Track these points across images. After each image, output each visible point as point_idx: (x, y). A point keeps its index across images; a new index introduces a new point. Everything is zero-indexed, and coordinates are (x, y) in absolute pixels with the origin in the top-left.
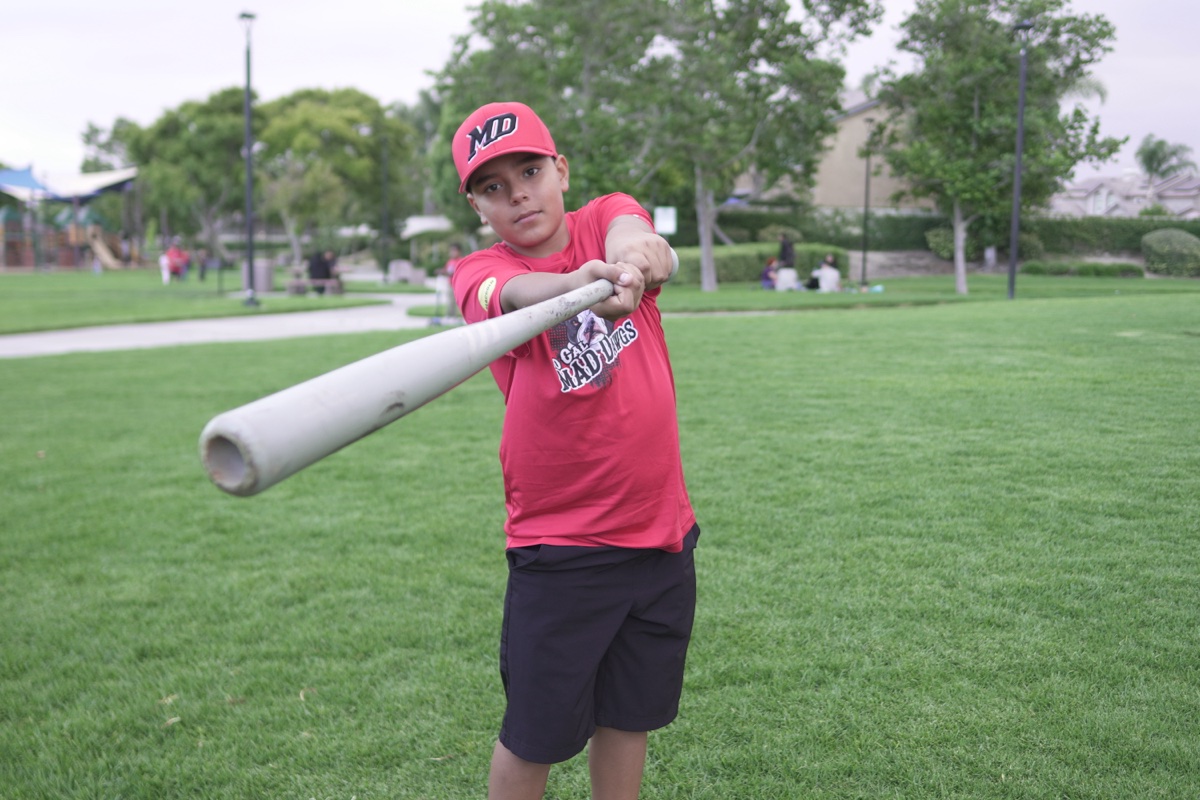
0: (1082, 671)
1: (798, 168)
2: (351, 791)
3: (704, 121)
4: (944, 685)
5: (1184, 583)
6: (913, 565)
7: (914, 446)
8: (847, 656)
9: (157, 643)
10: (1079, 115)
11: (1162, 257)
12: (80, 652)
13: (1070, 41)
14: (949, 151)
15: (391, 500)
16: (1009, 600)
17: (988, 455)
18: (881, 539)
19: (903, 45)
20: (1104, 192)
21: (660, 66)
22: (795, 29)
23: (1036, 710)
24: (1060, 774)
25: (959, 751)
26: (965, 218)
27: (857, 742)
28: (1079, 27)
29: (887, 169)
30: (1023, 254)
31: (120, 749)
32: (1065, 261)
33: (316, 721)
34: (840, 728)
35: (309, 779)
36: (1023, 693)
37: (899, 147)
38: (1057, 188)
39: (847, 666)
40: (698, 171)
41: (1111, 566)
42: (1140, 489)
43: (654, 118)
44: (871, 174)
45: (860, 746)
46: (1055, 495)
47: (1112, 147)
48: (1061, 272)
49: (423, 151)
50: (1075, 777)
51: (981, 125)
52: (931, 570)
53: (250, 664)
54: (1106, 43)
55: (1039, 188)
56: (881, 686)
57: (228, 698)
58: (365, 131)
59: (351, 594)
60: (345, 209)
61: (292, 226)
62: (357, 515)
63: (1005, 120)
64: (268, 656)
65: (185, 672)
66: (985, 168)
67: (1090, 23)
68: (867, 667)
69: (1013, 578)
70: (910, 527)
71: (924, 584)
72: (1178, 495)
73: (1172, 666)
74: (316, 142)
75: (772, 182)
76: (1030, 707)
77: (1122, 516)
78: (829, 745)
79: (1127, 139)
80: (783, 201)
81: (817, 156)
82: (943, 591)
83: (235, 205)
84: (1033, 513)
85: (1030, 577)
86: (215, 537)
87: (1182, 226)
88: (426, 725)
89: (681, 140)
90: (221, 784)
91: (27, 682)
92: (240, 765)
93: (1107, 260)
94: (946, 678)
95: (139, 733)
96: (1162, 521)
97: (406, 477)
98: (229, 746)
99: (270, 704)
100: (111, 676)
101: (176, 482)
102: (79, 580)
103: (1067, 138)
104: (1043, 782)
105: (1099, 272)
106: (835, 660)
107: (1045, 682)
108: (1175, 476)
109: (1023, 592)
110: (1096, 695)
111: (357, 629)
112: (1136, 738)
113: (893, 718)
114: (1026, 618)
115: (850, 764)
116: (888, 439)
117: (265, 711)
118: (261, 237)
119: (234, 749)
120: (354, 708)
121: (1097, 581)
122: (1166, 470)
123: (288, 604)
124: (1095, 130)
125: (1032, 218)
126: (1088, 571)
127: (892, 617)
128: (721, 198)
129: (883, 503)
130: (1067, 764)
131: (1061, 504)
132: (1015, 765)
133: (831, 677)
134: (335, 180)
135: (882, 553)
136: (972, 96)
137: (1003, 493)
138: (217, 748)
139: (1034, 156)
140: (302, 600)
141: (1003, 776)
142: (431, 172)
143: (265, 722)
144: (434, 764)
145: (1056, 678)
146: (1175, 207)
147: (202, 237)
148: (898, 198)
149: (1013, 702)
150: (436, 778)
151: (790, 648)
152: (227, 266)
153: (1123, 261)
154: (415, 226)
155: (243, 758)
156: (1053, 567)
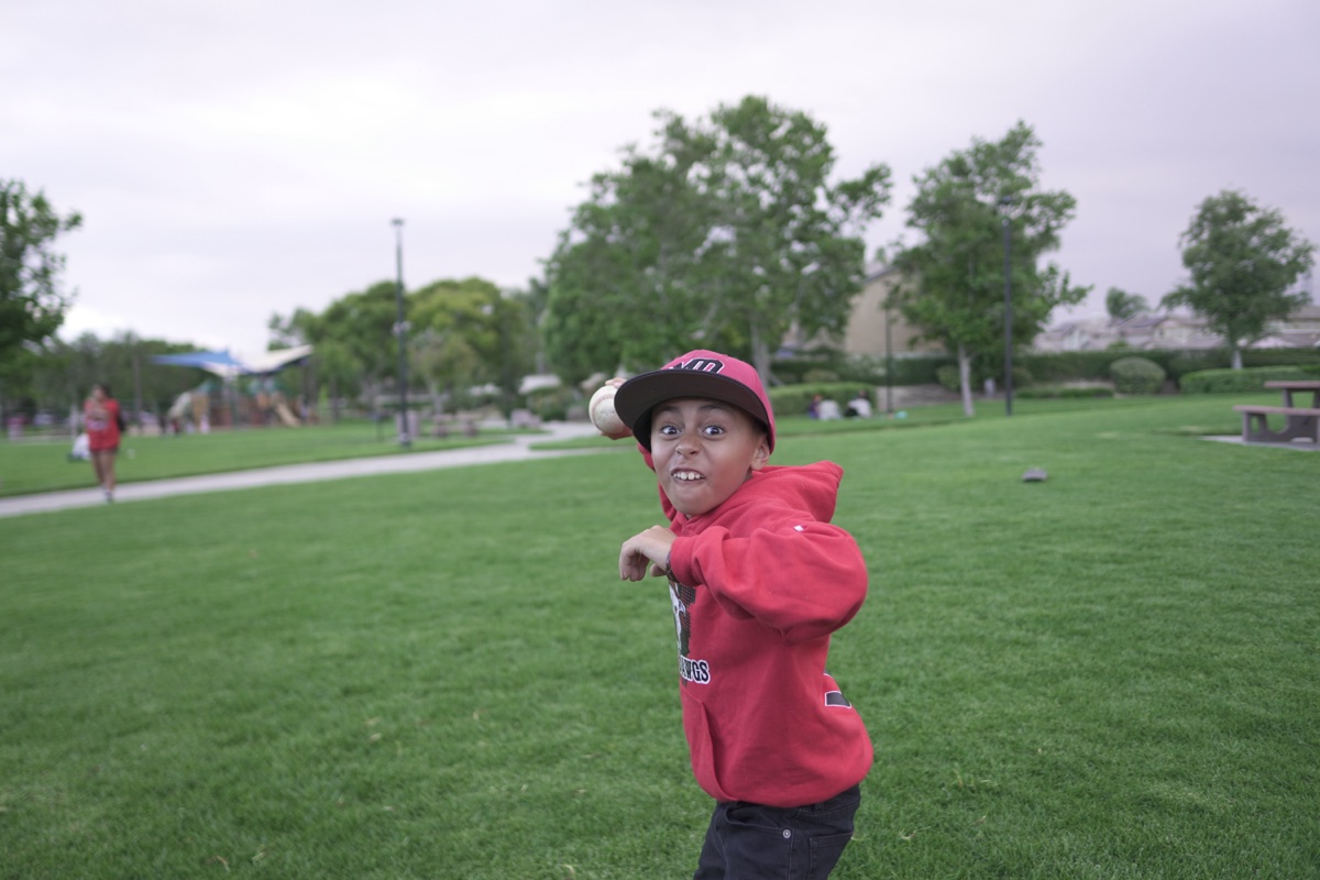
0: (1095, 674)
1: (833, 323)
2: (521, 782)
3: (757, 288)
4: (986, 688)
5: (1170, 607)
6: (951, 604)
7: (943, 521)
8: (906, 672)
9: (357, 682)
10: (1052, 271)
11: (1128, 381)
12: (297, 692)
13: (1042, 213)
14: (951, 305)
15: (532, 576)
16: (1030, 626)
17: (1003, 525)
18: (924, 587)
19: (911, 223)
20: (1076, 334)
21: (718, 248)
22: (823, 216)
23: (1061, 703)
24: (1084, 748)
25: (1002, 734)
26: (968, 354)
27: (920, 731)
28: (1046, 201)
29: (903, 320)
30: (1016, 383)
31: (336, 760)
32: (1050, 387)
33: (489, 734)
34: (905, 722)
35: (488, 774)
36: (1049, 691)
37: (912, 303)
38: (1039, 330)
39: (907, 678)
40: (754, 329)
41: (1110, 598)
42: (1127, 543)
43: (717, 287)
44: (891, 322)
45: (924, 734)
46: (1060, 549)
47: (1081, 294)
48: (1047, 396)
49: (534, 322)
50: (1097, 750)
51: (976, 282)
52: (967, 608)
53: (432, 697)
54: (1069, 212)
55: (1025, 330)
56: (936, 691)
57: (418, 719)
58: (487, 310)
59: (508, 643)
60: (475, 373)
61: (434, 387)
62: (505, 588)
63: (994, 276)
64: (446, 690)
65: (383, 703)
66: (981, 316)
67: (1055, 198)
68: (922, 677)
69: (1032, 610)
70: (946, 577)
71: (960, 616)
72: (1157, 545)
73: (1167, 667)
74: (450, 320)
75: (813, 334)
76: (1056, 701)
77: (1115, 562)
78: (899, 735)
79: (1091, 288)
80: (822, 350)
81: (846, 312)
82: (977, 622)
83: (388, 372)
84: (1043, 563)
85: (1046, 608)
86: (396, 608)
87: (1142, 355)
88: (576, 733)
89: (740, 304)
90: (419, 779)
91: (257, 715)
92: (432, 766)
93: (1083, 385)
94: (987, 684)
95: (349, 747)
96: (1147, 563)
97: (542, 560)
98: (421, 754)
99: (451, 723)
100: (324, 709)
101: (361, 570)
102: (292, 642)
103: (1044, 288)
104: (1072, 755)
105: (1078, 395)
106: (897, 674)
107: (1066, 683)
108: (1156, 532)
109: (1040, 620)
110: (1108, 691)
111: (514, 668)
112: (1144, 719)
113: (947, 714)
114: (1045, 638)
115: (915, 748)
116: (922, 517)
117: (449, 728)
118: (411, 397)
119: (426, 755)
120: (517, 724)
121: (1100, 609)
122: (1147, 528)
123: (457, 652)
124: (1066, 281)
125: (1021, 355)
126: (1092, 602)
127: (938, 642)
128: (773, 349)
129: (924, 562)
130: (1090, 740)
131: (1066, 556)
132: (1048, 742)
133: (894, 686)
134: (466, 349)
135: (926, 597)
136: (968, 260)
137: (1018, 551)
138: (413, 755)
139: (1020, 304)
140: (469, 649)
141: (1040, 750)
142: (542, 341)
143: (449, 735)
144: (586, 761)
145: (1075, 680)
146: (1135, 341)
147: (363, 399)
148: (913, 343)
149: (1042, 698)
150: (588, 770)
151: (859, 668)
152: (385, 419)
153: (1096, 385)
154: (530, 383)
155: (433, 762)
156: (1063, 600)
